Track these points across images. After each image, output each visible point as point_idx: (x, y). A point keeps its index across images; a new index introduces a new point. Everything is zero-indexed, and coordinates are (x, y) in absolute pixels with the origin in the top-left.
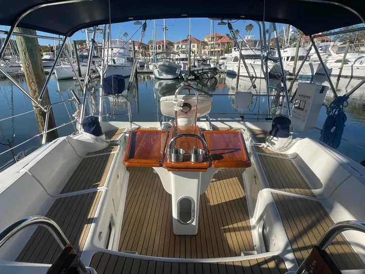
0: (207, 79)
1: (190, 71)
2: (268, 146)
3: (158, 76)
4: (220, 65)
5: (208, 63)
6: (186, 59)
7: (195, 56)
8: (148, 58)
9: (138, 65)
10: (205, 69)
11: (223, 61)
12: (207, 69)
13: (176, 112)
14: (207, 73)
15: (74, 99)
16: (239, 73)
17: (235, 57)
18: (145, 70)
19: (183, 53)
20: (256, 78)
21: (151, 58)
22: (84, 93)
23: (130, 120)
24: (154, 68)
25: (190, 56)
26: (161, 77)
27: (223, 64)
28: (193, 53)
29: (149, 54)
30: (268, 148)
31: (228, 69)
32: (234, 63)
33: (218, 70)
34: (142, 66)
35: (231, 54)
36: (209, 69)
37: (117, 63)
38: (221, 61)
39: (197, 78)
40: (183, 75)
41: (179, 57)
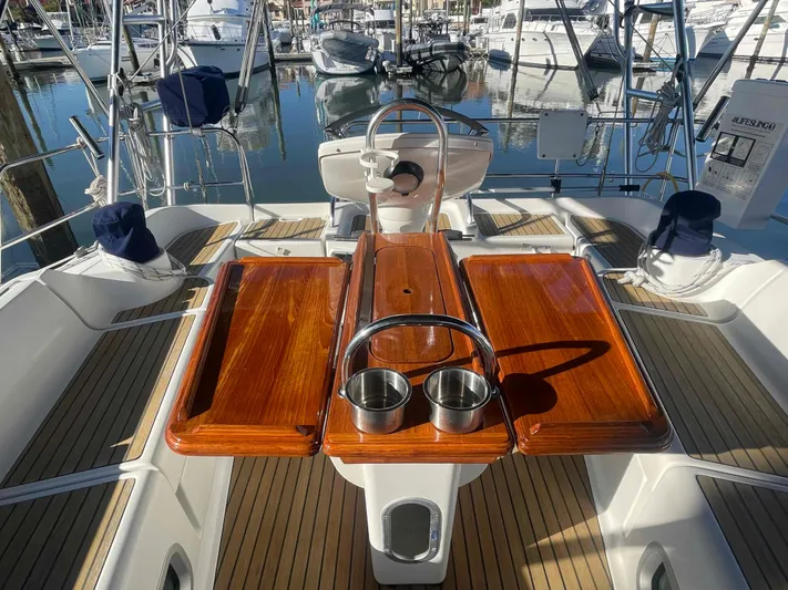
0: (441, 72)
1: (402, 54)
2: (646, 281)
3: (324, 69)
4: (472, 37)
5: (444, 32)
6: (391, 24)
7: (411, 15)
8: (300, 22)
9: (276, 42)
10: (436, 48)
11: (477, 26)
12: (440, 48)
13: (372, 196)
14: (440, 58)
15: (82, 143)
16: (518, 57)
17: (509, 15)
18: (294, 54)
19: (383, 8)
20: (557, 67)
21: (306, 22)
22: (111, 124)
23: (248, 199)
24: (314, 48)
25: (401, 15)
26: (331, 70)
27: (479, 34)
28: (406, 8)
29: (302, 13)
30: (644, 285)
31: (493, 46)
32: (505, 30)
33: (467, 49)
34: (286, 45)
35: (497, 9)
36: (447, 47)
37: (223, 36)
38: (473, 28)
39: (418, 70)
40: (384, 63)
41: (372, 18)
